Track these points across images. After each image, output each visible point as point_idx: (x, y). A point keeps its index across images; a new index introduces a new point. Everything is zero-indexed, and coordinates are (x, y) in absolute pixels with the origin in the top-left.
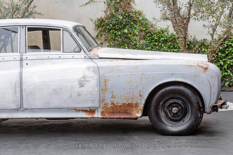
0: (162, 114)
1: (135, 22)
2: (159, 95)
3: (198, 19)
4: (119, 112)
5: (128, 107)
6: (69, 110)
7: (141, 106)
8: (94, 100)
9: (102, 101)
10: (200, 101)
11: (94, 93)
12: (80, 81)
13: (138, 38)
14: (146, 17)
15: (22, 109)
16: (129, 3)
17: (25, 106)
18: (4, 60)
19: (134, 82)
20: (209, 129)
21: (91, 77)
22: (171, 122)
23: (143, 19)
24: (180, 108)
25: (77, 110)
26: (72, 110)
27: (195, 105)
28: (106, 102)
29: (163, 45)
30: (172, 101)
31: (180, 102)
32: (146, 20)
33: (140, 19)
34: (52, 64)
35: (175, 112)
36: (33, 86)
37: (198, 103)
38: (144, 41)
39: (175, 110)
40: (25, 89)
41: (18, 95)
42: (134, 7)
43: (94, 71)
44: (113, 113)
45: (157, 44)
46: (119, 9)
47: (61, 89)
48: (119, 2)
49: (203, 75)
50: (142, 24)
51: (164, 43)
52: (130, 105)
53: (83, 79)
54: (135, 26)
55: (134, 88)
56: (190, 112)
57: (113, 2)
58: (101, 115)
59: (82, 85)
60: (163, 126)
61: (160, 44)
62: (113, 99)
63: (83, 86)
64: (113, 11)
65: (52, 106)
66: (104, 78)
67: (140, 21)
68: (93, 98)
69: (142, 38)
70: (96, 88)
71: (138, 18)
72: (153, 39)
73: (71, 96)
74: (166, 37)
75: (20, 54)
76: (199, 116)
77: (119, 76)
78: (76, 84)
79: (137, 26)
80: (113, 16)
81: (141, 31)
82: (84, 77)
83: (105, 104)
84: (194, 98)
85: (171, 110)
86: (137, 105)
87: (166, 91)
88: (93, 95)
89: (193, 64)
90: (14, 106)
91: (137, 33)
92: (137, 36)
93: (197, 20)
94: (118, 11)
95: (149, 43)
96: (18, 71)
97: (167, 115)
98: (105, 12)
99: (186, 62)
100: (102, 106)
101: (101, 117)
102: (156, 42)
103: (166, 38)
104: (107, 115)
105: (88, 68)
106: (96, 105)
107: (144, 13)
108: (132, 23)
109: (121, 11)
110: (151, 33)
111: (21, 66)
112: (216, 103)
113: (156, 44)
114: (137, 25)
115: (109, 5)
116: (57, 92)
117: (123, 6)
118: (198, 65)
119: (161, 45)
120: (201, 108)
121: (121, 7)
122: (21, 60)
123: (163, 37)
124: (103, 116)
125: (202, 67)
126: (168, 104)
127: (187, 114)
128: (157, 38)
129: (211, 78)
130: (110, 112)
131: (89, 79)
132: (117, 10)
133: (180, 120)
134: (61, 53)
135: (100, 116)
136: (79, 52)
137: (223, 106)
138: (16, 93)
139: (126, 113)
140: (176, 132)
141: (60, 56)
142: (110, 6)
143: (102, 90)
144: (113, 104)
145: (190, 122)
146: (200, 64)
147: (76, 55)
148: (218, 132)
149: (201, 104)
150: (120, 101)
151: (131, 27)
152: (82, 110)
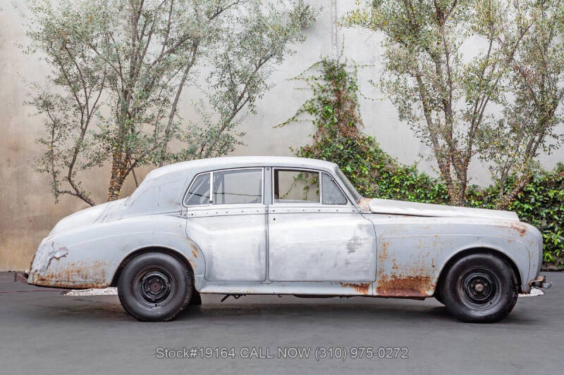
0: (461, 293)
1: (363, 155)
2: (459, 265)
3: (485, 158)
4: (402, 289)
5: (415, 282)
6: (332, 284)
7: (434, 281)
8: (368, 271)
9: (378, 272)
10: (514, 276)
11: (369, 261)
12: (349, 245)
13: (366, 181)
14: (380, 147)
15: (267, 281)
16: (353, 125)
17: (271, 277)
18: (243, 213)
19: (424, 247)
20: (520, 317)
21: (365, 239)
22: (473, 304)
23: (376, 151)
24: (486, 285)
25: (343, 284)
26: (336, 284)
27: (508, 280)
28: (385, 273)
29: (407, 193)
30: (475, 275)
31: (486, 276)
32: (381, 151)
33: (372, 149)
34: (310, 219)
35: (480, 290)
36: (283, 249)
37: (512, 278)
38: (376, 185)
39: (479, 288)
40: (273, 254)
41: (263, 261)
42: (362, 131)
43: (368, 231)
44: (394, 289)
45: (398, 190)
46: (336, 133)
47: (322, 255)
48: (337, 123)
49: (520, 241)
50: (374, 159)
51: (409, 190)
52: (418, 279)
53: (353, 242)
54: (363, 160)
55: (425, 255)
56: (500, 290)
57: (328, 123)
58: (377, 292)
59: (351, 250)
60: (463, 310)
61: (403, 191)
62: (394, 270)
63: (354, 251)
64: (327, 136)
65: (309, 278)
66: (383, 241)
67: (371, 153)
68: (366, 269)
69: (373, 180)
70: (372, 255)
71: (368, 149)
72: (391, 183)
73: (336, 265)
74: (413, 180)
75: (264, 206)
76: (513, 296)
77: (403, 238)
78: (344, 248)
79: (366, 162)
80: (327, 144)
81: (373, 169)
82: (355, 239)
83: (384, 277)
84: (506, 272)
85: (474, 287)
86: (427, 279)
87: (467, 260)
88: (367, 263)
89: (505, 225)
90: (256, 277)
91: (367, 173)
92: (365, 177)
93: (484, 160)
94: (336, 137)
95: (386, 189)
96: (262, 228)
97: (468, 295)
98: (314, 137)
99: (495, 222)
100: (378, 279)
101: (377, 294)
102: (396, 187)
103: (413, 182)
104: (385, 291)
105: (360, 227)
106: (371, 277)
107: (377, 141)
108: (359, 156)
109: (339, 136)
110: (388, 173)
111: (267, 222)
112: (536, 279)
113: (396, 192)
114: (366, 159)
115: (320, 127)
116: (316, 258)
117: (344, 129)
118: (512, 227)
119: (405, 193)
120: (516, 285)
121: (341, 131)
122: (267, 213)
123: (408, 180)
124: (379, 293)
125: (517, 229)
126: (469, 278)
127: (496, 294)
128: (398, 182)
129: (531, 245)
130: (390, 288)
131: (363, 242)
132: (333, 135)
133: (485, 302)
134: (320, 205)
135: (375, 294)
136: (345, 204)
137: (544, 284)
138: (260, 259)
139: (412, 290)
140: (481, 317)
141: (319, 209)
142: (323, 128)
143: (380, 257)
144: (394, 276)
145: (500, 304)
146: (515, 225)
147: (342, 208)
148: (535, 320)
149: (515, 280)
150: (404, 274)
151: (356, 163)
152: (350, 285)
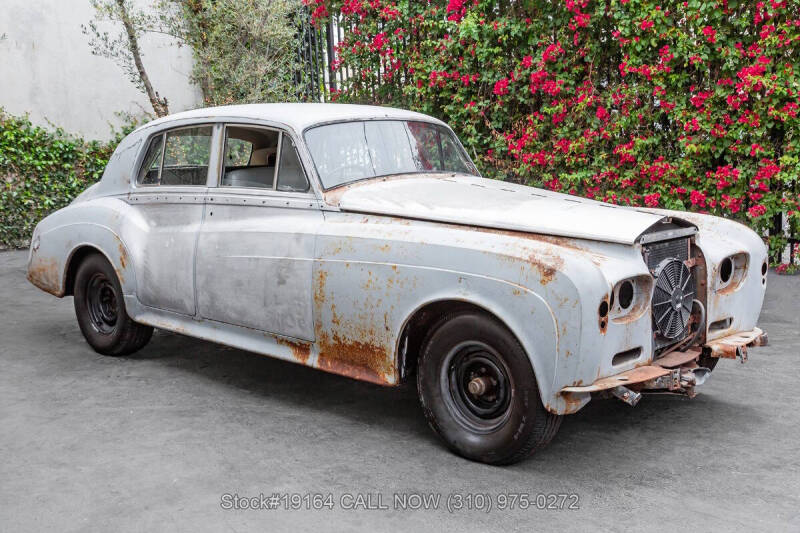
4: (352, 363)
5: (366, 353)
6: (265, 335)
7: (393, 358)
9: (316, 325)
12: (278, 269)
18: (182, 201)
19: (374, 288)
21: (298, 261)
25: (279, 339)
26: (270, 336)
28: (323, 329)
43: (306, 246)
44: (341, 361)
49: (537, 293)
52: (370, 349)
53: (283, 265)
55: (374, 305)
58: (319, 362)
59: (281, 280)
62: (335, 326)
66: (320, 268)
70: (306, 292)
77: (348, 265)
82: (287, 259)
83: (324, 336)
86: (382, 352)
100: (318, 338)
104: (329, 363)
106: (309, 333)
111: (203, 218)
118: (531, 259)
122: (205, 203)
124: (321, 365)
125: (539, 265)
129: (562, 305)
130: (335, 358)
131: (296, 265)
135: (317, 365)
139: (366, 367)
141: (265, 199)
143: (316, 298)
144: (336, 338)
147: (295, 199)
150: (348, 335)
152: (287, 342)
